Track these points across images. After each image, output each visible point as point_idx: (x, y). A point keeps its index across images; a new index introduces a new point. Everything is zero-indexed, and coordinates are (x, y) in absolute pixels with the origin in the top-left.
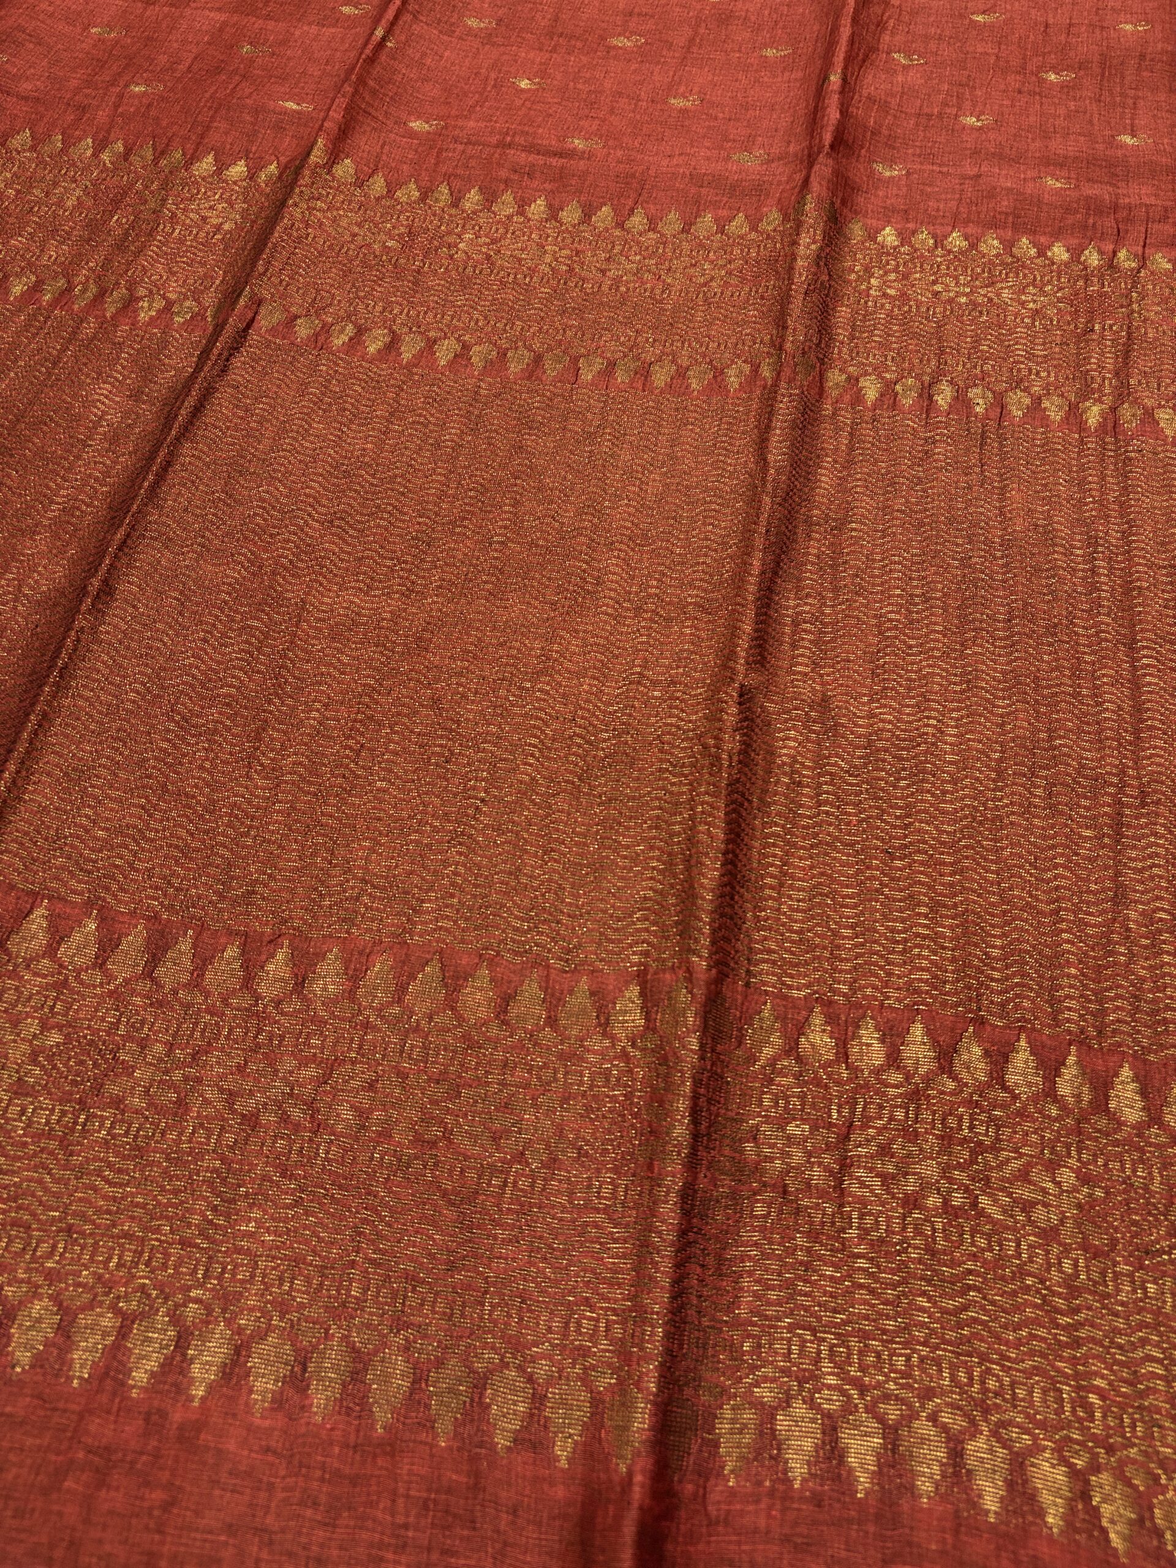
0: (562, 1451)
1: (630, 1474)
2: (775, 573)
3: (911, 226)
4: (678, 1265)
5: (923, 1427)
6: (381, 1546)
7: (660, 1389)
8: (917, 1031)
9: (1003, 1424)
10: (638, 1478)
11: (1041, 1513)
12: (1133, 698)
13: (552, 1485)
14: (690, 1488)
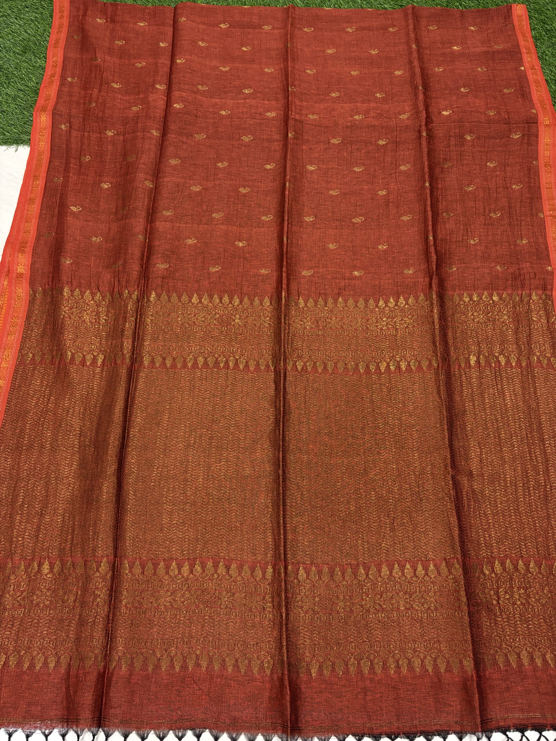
0: (455, 671)
1: (472, 675)
2: (451, 435)
3: (462, 292)
4: (471, 630)
5: (524, 652)
6: (425, 696)
7: (474, 656)
8: (508, 561)
9: (540, 648)
10: (474, 675)
11: (550, 665)
12: (545, 458)
13: (455, 678)
14: (482, 674)
